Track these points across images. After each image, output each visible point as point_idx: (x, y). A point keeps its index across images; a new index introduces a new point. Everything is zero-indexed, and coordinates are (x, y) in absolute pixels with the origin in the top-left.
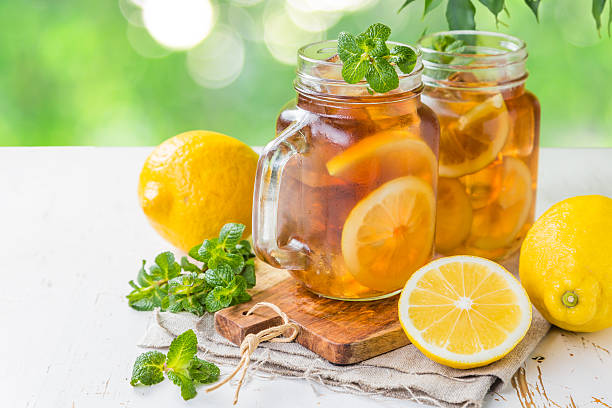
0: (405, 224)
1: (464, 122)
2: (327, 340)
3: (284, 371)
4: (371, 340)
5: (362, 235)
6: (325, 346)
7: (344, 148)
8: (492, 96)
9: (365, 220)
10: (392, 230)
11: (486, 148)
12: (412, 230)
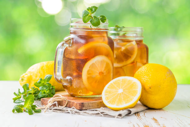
0: (103, 71)
1: (123, 48)
2: (76, 102)
3: (62, 111)
4: (90, 103)
5: (89, 73)
6: (75, 104)
7: (83, 44)
8: (132, 41)
9: (90, 67)
10: (98, 72)
11: (130, 57)
12: (105, 74)
